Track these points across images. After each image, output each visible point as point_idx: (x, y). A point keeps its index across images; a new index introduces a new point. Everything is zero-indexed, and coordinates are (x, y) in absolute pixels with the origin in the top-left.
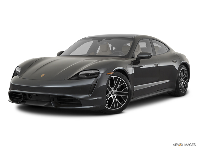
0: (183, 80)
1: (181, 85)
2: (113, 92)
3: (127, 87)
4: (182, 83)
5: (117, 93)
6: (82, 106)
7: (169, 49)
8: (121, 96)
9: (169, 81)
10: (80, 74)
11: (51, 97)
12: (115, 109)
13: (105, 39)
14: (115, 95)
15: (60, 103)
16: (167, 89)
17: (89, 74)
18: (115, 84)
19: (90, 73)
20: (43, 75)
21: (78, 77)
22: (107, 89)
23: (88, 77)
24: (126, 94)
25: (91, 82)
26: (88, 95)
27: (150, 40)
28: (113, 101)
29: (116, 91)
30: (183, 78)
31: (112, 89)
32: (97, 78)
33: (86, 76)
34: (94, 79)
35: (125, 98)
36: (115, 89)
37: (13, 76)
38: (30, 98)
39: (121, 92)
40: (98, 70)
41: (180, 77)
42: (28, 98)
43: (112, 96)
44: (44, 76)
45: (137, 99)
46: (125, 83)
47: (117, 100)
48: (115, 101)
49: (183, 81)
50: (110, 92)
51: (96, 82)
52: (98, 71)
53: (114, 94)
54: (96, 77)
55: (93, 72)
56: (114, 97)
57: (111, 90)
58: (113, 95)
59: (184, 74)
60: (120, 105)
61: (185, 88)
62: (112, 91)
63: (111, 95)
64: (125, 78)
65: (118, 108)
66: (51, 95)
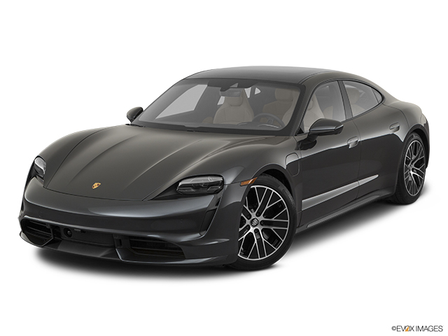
0: (413, 166)
1: (410, 179)
2: (255, 221)
3: (286, 208)
4: (412, 173)
5: (263, 223)
6: (184, 258)
7: (383, 98)
8: (272, 228)
10: (180, 184)
11: (115, 238)
12: (260, 259)
13: (236, 85)
14: (260, 228)
16: (378, 192)
17: (201, 184)
18: (260, 204)
19: (203, 182)
20: (96, 186)
21: (177, 192)
22: (242, 215)
23: (199, 191)
24: (285, 225)
25: (205, 203)
26: (198, 235)
27: (339, 83)
28: (256, 242)
29: (261, 218)
30: (413, 162)
31: (254, 215)
32: (220, 195)
33: (194, 188)
35: (282, 233)
36: (258, 215)
37: (29, 179)
38: (70, 236)
39: (273, 219)
40: (221, 176)
41: (408, 162)
42: (64, 236)
43: (252, 230)
44: (99, 186)
45: (309, 226)
46: (282, 199)
47: (263, 239)
48: (260, 241)
49: (413, 170)
50: (248, 222)
51: (217, 205)
52: (220, 179)
53: (257, 225)
54: (217, 192)
55: (210, 180)
57: (249, 216)
58: (254, 227)
59: (415, 154)
60: (270, 250)
61: (418, 185)
62: (252, 218)
63: (249, 229)
64: (283, 187)
65: (267, 257)
66: (116, 235)
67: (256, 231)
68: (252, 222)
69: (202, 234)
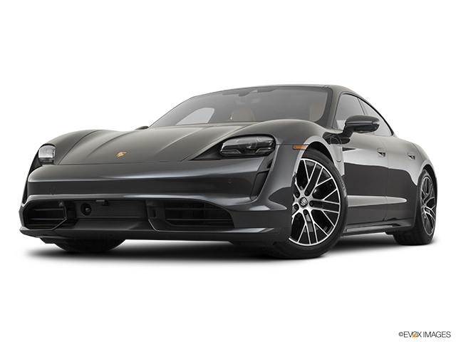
0: (426, 205)
2: (304, 201)
3: (337, 189)
5: (312, 204)
8: (323, 210)
9: (405, 201)
10: (224, 145)
11: (148, 205)
12: (310, 245)
13: (256, 91)
14: (309, 209)
15: (172, 222)
17: (249, 145)
18: (309, 180)
19: (250, 142)
20: (121, 154)
21: (220, 153)
23: (245, 153)
24: (336, 208)
26: (248, 199)
27: (359, 100)
28: (306, 224)
29: (310, 198)
31: (302, 193)
32: (270, 157)
33: (240, 150)
34: (263, 158)
35: (334, 217)
36: (307, 193)
37: (32, 169)
38: (87, 214)
39: (323, 200)
42: (80, 215)
43: (301, 210)
44: (125, 154)
46: (332, 177)
47: (314, 222)
49: (425, 209)
50: (297, 200)
51: (269, 167)
53: (306, 205)
54: (267, 154)
55: (259, 140)
56: (306, 212)
57: (298, 194)
58: (304, 206)
60: (321, 235)
61: (432, 226)
62: (300, 197)
63: (297, 209)
65: (318, 243)
66: (150, 200)
68: (300, 202)
69: (253, 198)
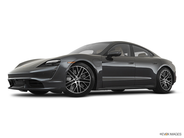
1: (164, 84)
2: (77, 79)
4: (165, 82)
5: (80, 80)
6: (44, 87)
7: (153, 55)
8: (84, 82)
12: (78, 93)
15: (31, 86)
18: (79, 73)
20: (25, 66)
21: (45, 65)
22: (71, 76)
28: (77, 86)
29: (80, 78)
30: (165, 78)
31: (76, 77)
33: (51, 64)
35: (88, 84)
36: (78, 77)
39: (84, 79)
40: (60, 60)
41: (162, 77)
42: (14, 84)
43: (76, 82)
46: (88, 72)
47: (80, 86)
49: (166, 81)
50: (74, 79)
53: (78, 81)
54: (58, 65)
55: (57, 61)
57: (74, 77)
59: (166, 75)
60: (82, 90)
63: (74, 82)
64: (88, 67)
65: (81, 92)
66: (24, 79)
67: (78, 83)
68: (76, 79)
69: (50, 79)
